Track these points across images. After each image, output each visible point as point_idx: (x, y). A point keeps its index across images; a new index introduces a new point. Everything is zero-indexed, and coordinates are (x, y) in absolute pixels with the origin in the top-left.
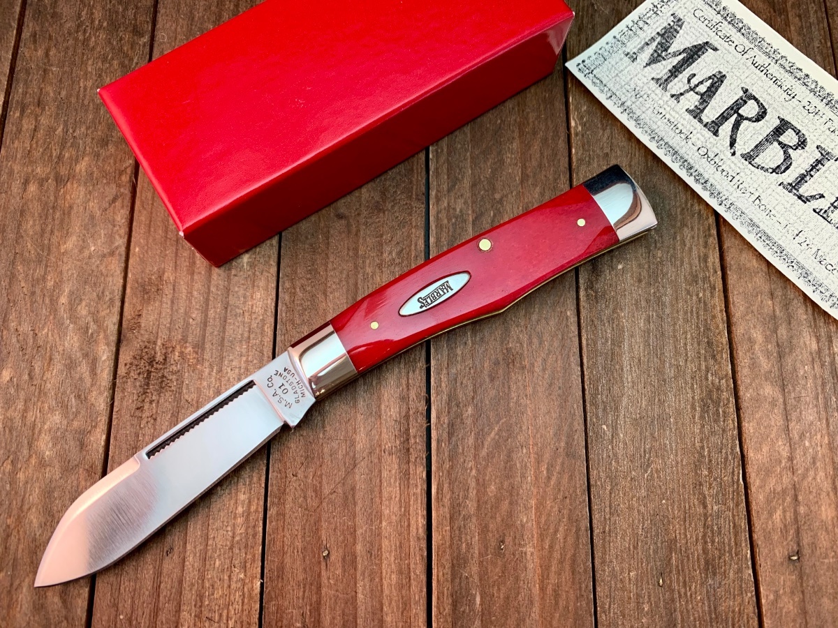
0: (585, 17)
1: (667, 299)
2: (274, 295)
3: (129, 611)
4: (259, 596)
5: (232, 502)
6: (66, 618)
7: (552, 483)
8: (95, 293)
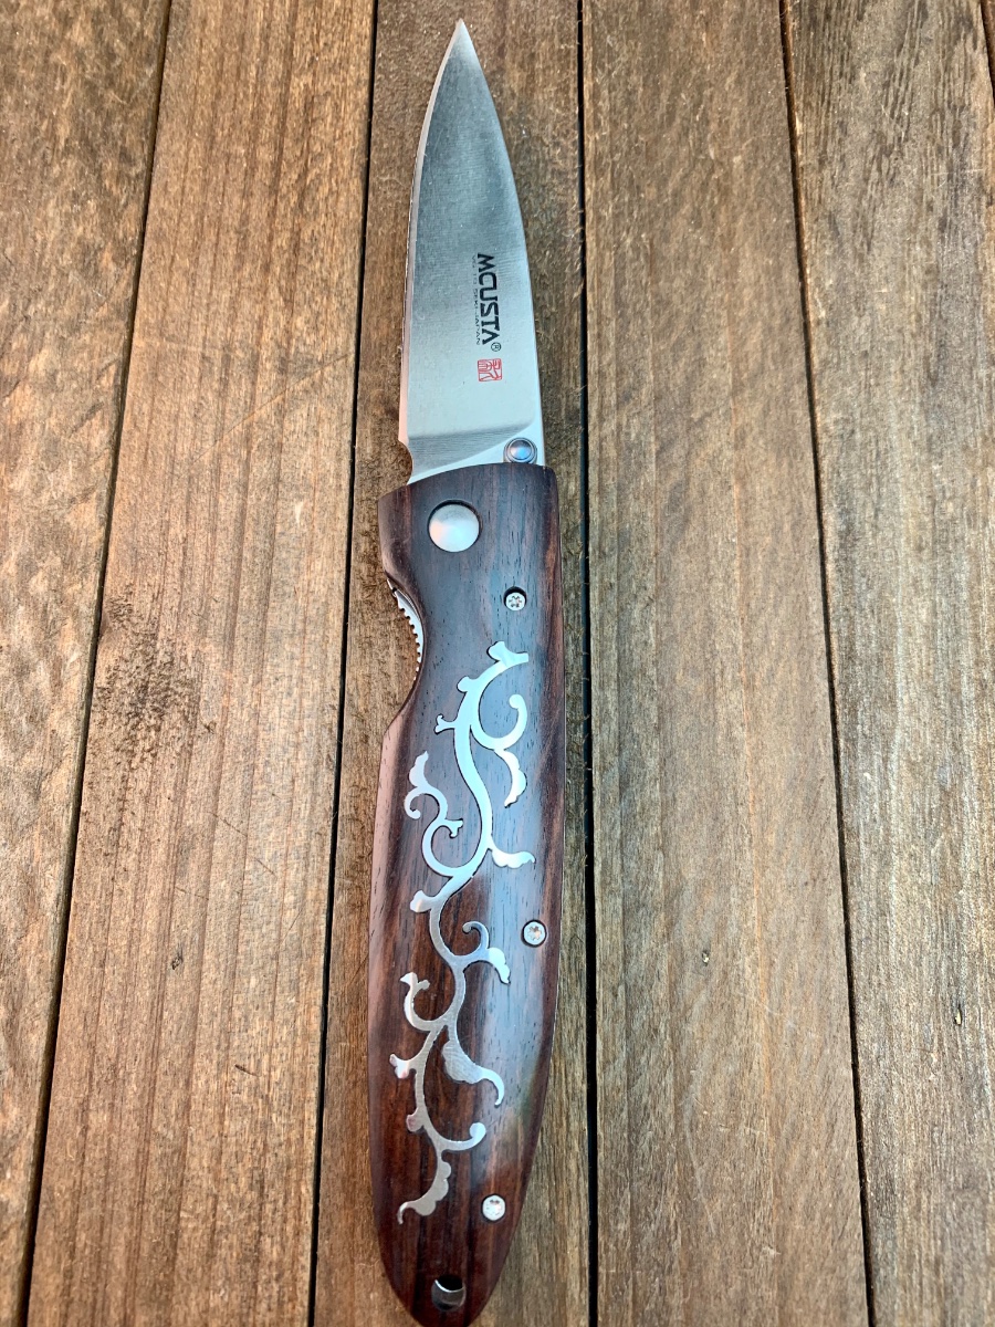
0: (829, 144)
1: (962, 578)
2: (343, 565)
3: (113, 1054)
4: (319, 1034)
5: (278, 884)
6: (13, 1065)
7: (784, 860)
8: (59, 559)
